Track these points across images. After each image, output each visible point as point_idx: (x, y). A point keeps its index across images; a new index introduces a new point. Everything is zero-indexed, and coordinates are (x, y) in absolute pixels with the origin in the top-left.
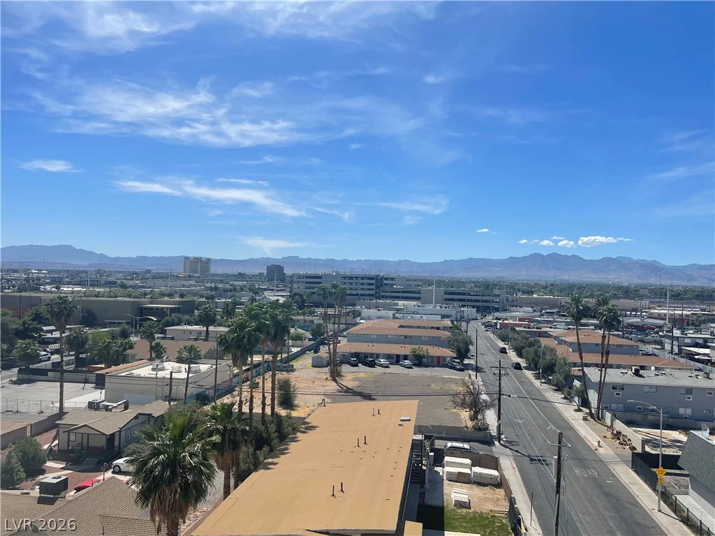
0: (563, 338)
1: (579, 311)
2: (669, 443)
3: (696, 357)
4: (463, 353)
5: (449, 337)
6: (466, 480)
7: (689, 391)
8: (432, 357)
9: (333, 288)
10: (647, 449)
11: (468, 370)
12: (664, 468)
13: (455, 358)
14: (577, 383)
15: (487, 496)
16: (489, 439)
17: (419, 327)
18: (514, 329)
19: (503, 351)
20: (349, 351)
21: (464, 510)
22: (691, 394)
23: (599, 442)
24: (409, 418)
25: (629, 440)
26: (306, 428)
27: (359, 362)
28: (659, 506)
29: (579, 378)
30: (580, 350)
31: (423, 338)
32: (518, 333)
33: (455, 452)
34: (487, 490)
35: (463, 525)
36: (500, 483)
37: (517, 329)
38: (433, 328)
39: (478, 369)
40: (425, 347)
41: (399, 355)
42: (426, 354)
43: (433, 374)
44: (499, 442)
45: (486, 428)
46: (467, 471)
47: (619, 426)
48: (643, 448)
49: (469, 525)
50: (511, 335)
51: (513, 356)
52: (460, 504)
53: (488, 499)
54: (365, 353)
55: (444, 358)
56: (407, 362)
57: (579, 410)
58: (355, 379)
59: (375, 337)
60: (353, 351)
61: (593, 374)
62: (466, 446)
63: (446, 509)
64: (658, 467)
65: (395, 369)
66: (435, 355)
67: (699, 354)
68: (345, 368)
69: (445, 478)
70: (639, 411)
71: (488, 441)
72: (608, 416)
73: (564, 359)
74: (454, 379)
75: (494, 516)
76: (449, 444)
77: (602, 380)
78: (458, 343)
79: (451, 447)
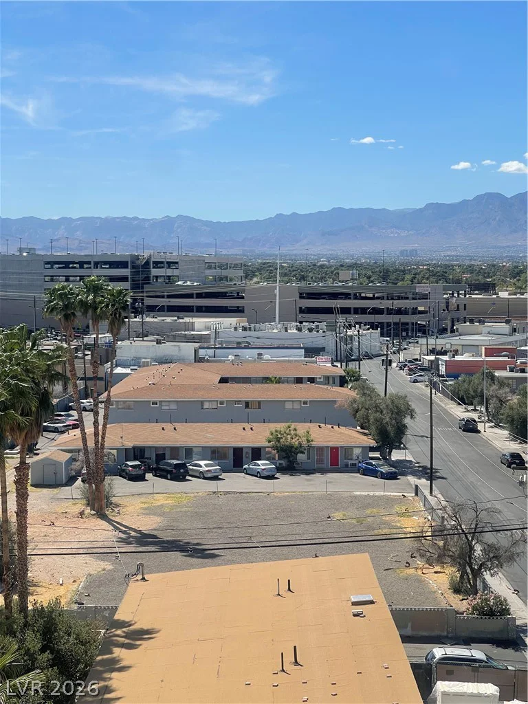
4: (390, 437)
5: (355, 401)
8: (320, 449)
9: (88, 293)
11: (404, 474)
13: (372, 449)
16: (512, 635)
17: (266, 380)
18: (493, 378)
19: (470, 427)
20: (119, 445)
24: (371, 598)
26: (127, 636)
27: (146, 471)
31: (288, 406)
32: (502, 383)
33: (455, 668)
37: (497, 374)
38: (299, 380)
39: (430, 473)
40: (302, 428)
41: (241, 449)
42: (305, 443)
43: (331, 489)
45: (502, 609)
50: (490, 390)
51: (500, 439)
54: (156, 448)
55: (348, 450)
56: (262, 464)
58: (149, 511)
59: (173, 407)
60: (129, 444)
65: (235, 482)
66: (325, 444)
68: (119, 487)
71: (512, 640)
74: (379, 497)
78: (378, 414)
79: (446, 660)
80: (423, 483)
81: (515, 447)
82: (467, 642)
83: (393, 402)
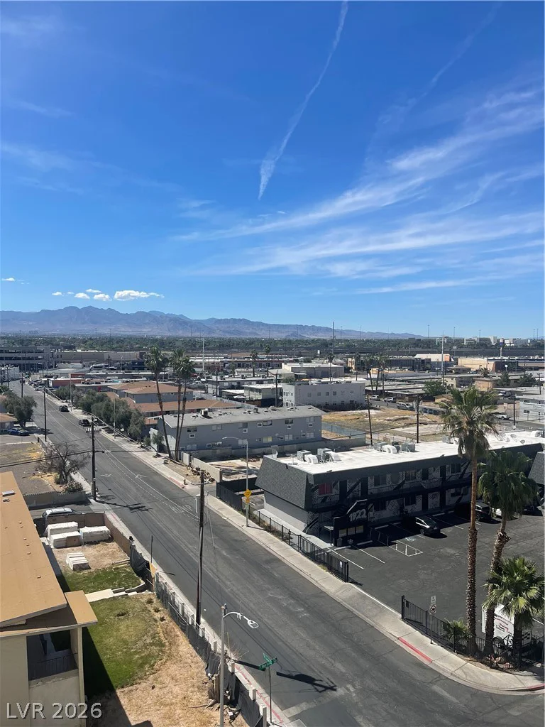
0: (125, 391)
1: (159, 363)
2: (237, 470)
3: (235, 397)
4: (24, 416)
5: (6, 400)
6: (76, 542)
7: (245, 424)
10: (224, 479)
11: (32, 433)
12: (250, 489)
13: (16, 423)
14: (153, 431)
15: (101, 552)
16: (84, 499)
18: (74, 387)
19: (64, 410)
21: (86, 572)
22: (246, 427)
23: (185, 481)
24: (13, 492)
25: (208, 473)
28: (247, 522)
29: (155, 427)
30: (160, 400)
32: (79, 389)
33: (56, 518)
34: (99, 547)
35: (90, 585)
36: (112, 537)
37: (76, 385)
39: (45, 432)
44: (95, 499)
45: (79, 488)
46: (76, 534)
47: (197, 463)
48: (221, 478)
49: (96, 584)
50: (73, 392)
51: (78, 414)
52: (79, 568)
53: (104, 556)
55: (3, 424)
57: (159, 456)
61: (171, 421)
62: (68, 510)
63: (66, 577)
64: (245, 490)
67: (236, 395)
69: (52, 547)
70: (210, 448)
71: (84, 501)
72: (186, 456)
73: (137, 410)
74: (19, 444)
75: (118, 568)
76: (49, 512)
77: (180, 424)
78: (18, 406)
79: (52, 514)
80: (42, 436)
81: (85, 417)
82: (62, 505)
83: (25, 400)
